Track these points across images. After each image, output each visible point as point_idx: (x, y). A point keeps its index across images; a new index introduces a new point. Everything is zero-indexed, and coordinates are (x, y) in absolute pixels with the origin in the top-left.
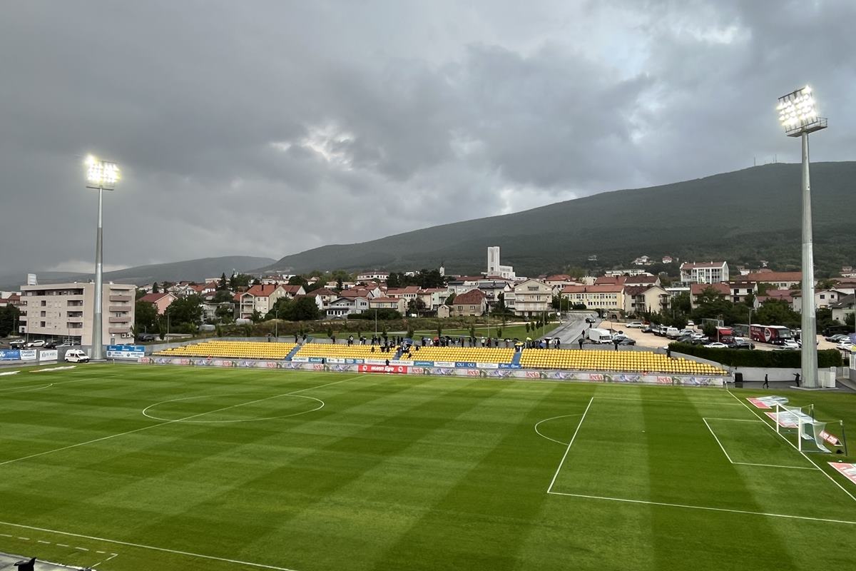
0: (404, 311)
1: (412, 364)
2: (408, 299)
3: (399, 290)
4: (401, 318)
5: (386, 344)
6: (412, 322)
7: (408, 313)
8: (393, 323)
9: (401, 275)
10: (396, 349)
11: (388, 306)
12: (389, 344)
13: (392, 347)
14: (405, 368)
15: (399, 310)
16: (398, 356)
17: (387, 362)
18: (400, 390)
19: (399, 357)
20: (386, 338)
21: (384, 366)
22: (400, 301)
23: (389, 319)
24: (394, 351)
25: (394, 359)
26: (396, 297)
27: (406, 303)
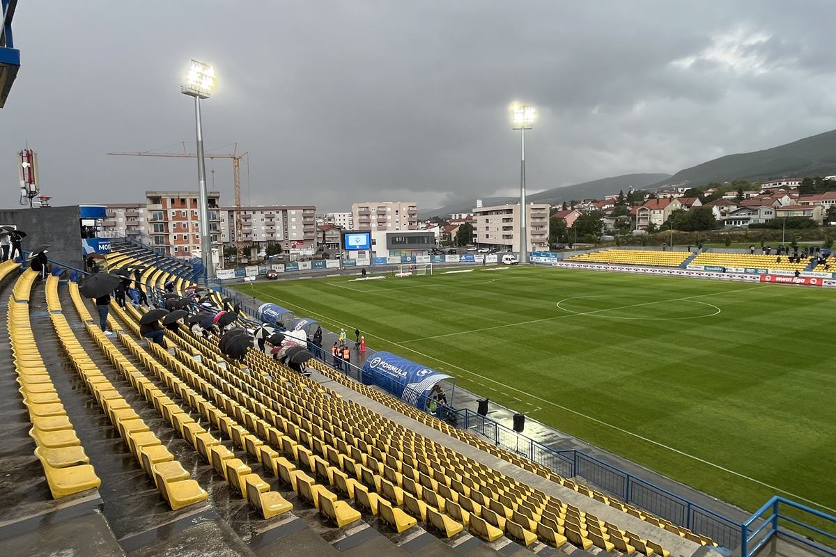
0: (821, 218)
1: (830, 275)
2: (827, 206)
3: (815, 196)
4: (817, 226)
5: (796, 255)
6: (831, 231)
7: (826, 221)
8: (806, 232)
9: (818, 179)
11: (800, 214)
12: (800, 254)
13: (802, 257)
14: (820, 280)
15: (814, 218)
16: (811, 267)
17: (797, 274)
18: (812, 303)
19: (813, 268)
20: (796, 248)
21: (793, 277)
22: (816, 209)
23: (801, 228)
26: (811, 204)
27: (825, 210)
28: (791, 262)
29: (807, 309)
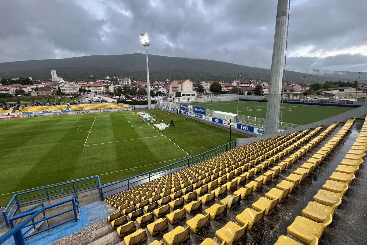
0: (13, 94)
1: (22, 113)
2: (15, 89)
3: (9, 85)
4: (13, 97)
5: (6, 107)
6: (19, 98)
7: (16, 95)
8: (9, 99)
9: (9, 80)
10: (12, 109)
11: (5, 92)
12: (8, 107)
13: (9, 108)
14: (18, 115)
15: (11, 93)
17: (9, 114)
18: (17, 124)
19: (14, 111)
20: (6, 105)
22: (10, 90)
23: (6, 97)
24: (11, 110)
25: (11, 112)
26: (8, 88)
27: (14, 91)
28: (5, 110)
29: (16, 126)
